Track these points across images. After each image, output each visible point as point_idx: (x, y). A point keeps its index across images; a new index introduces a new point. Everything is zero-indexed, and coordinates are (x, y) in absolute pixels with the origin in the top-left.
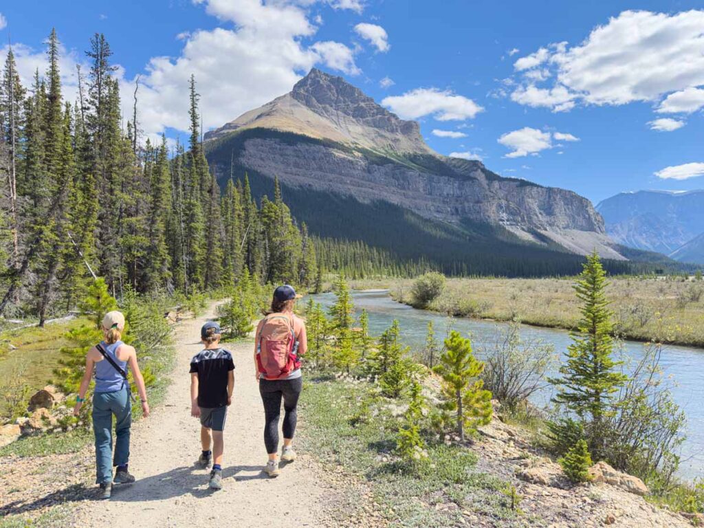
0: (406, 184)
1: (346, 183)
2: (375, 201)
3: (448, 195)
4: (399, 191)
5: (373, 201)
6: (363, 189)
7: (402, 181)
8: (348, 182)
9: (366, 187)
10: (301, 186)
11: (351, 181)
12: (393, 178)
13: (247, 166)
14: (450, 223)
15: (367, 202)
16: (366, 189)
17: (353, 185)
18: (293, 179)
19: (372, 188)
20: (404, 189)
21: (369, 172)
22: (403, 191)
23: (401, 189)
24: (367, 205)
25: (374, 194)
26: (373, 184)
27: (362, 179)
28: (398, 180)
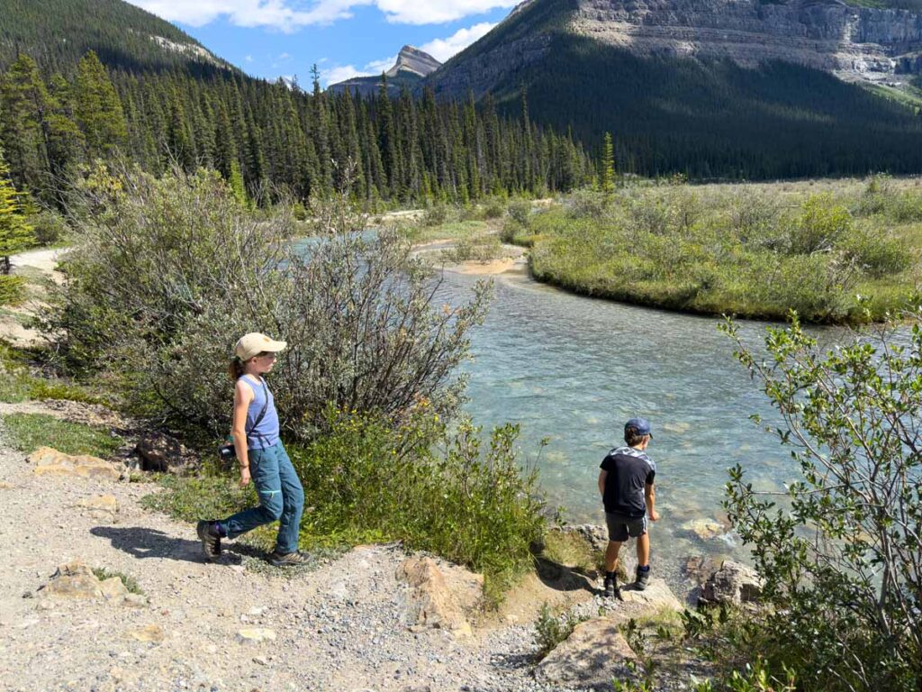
0: (821, 29)
1: (721, 40)
2: (767, 63)
3: (894, 39)
4: (808, 41)
5: (762, 64)
6: (748, 45)
7: (814, 26)
8: (725, 37)
9: (753, 42)
10: (653, 53)
11: (730, 35)
12: (800, 21)
13: (581, 33)
14: (893, 86)
15: (752, 65)
16: (753, 46)
17: (733, 41)
18: (643, 43)
19: (763, 43)
20: (817, 37)
21: (760, 16)
22: (815, 42)
23: (811, 38)
24: (752, 71)
25: (765, 51)
26: (764, 36)
27: (748, 30)
28: (808, 23)
